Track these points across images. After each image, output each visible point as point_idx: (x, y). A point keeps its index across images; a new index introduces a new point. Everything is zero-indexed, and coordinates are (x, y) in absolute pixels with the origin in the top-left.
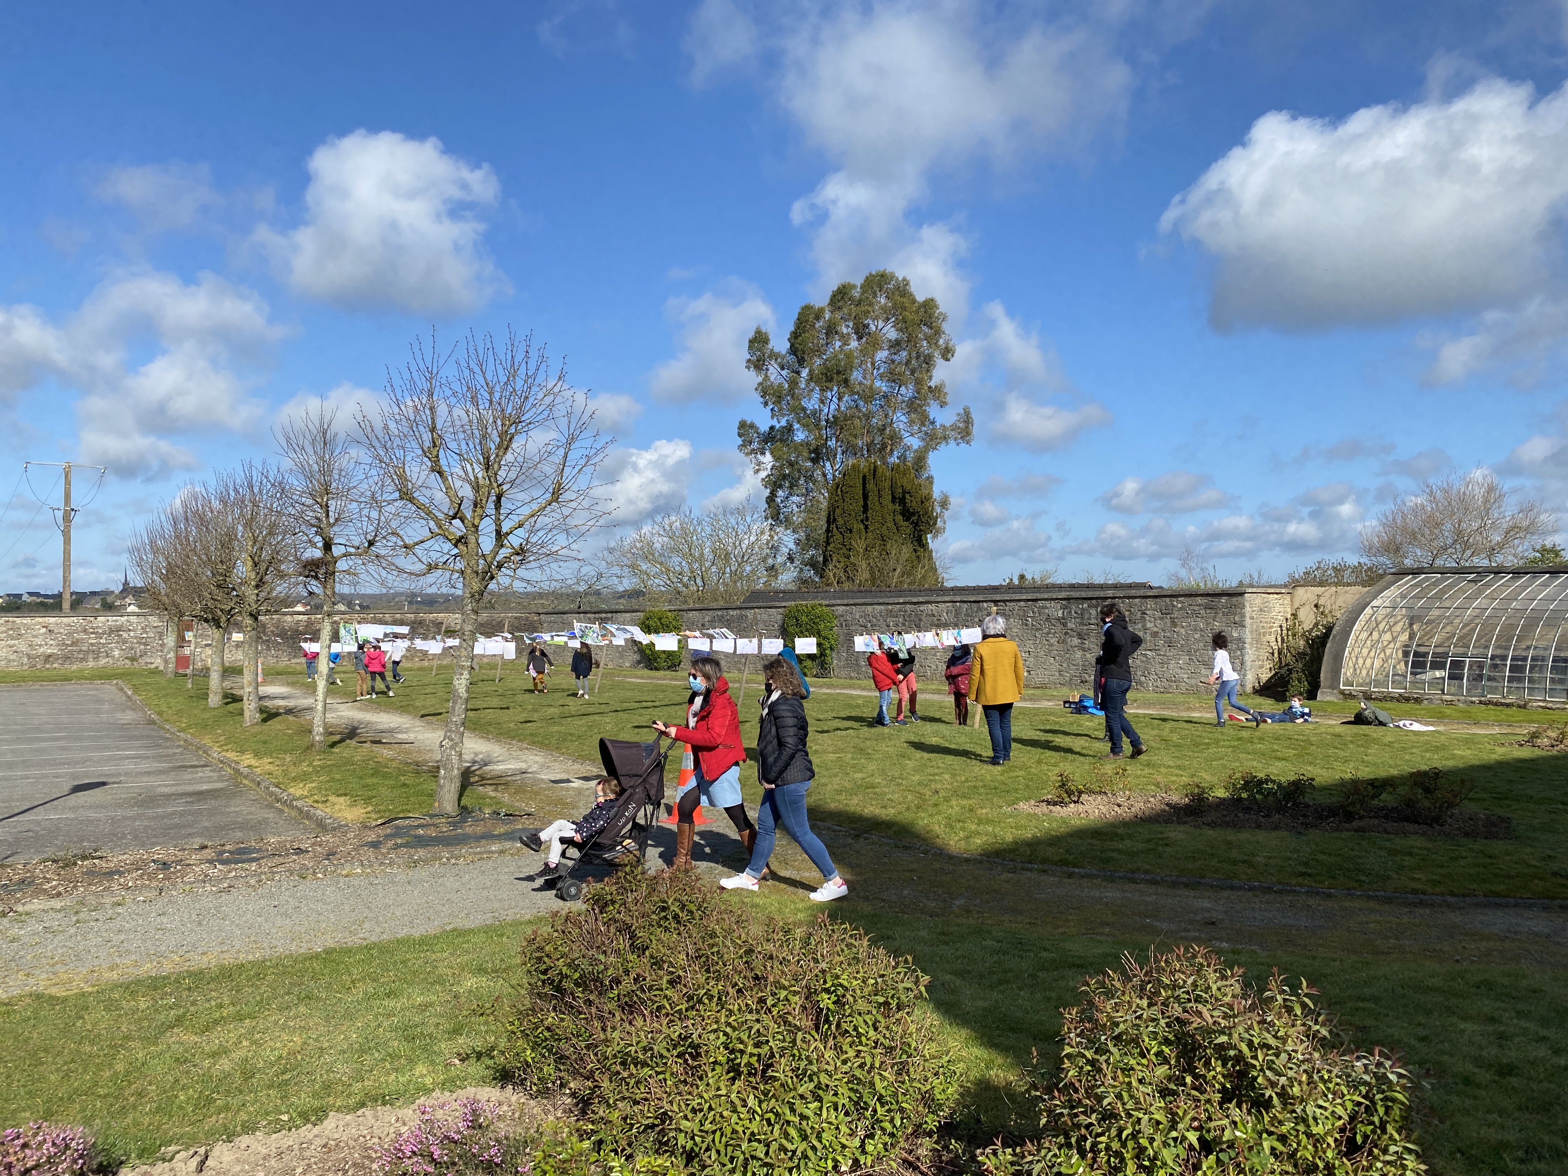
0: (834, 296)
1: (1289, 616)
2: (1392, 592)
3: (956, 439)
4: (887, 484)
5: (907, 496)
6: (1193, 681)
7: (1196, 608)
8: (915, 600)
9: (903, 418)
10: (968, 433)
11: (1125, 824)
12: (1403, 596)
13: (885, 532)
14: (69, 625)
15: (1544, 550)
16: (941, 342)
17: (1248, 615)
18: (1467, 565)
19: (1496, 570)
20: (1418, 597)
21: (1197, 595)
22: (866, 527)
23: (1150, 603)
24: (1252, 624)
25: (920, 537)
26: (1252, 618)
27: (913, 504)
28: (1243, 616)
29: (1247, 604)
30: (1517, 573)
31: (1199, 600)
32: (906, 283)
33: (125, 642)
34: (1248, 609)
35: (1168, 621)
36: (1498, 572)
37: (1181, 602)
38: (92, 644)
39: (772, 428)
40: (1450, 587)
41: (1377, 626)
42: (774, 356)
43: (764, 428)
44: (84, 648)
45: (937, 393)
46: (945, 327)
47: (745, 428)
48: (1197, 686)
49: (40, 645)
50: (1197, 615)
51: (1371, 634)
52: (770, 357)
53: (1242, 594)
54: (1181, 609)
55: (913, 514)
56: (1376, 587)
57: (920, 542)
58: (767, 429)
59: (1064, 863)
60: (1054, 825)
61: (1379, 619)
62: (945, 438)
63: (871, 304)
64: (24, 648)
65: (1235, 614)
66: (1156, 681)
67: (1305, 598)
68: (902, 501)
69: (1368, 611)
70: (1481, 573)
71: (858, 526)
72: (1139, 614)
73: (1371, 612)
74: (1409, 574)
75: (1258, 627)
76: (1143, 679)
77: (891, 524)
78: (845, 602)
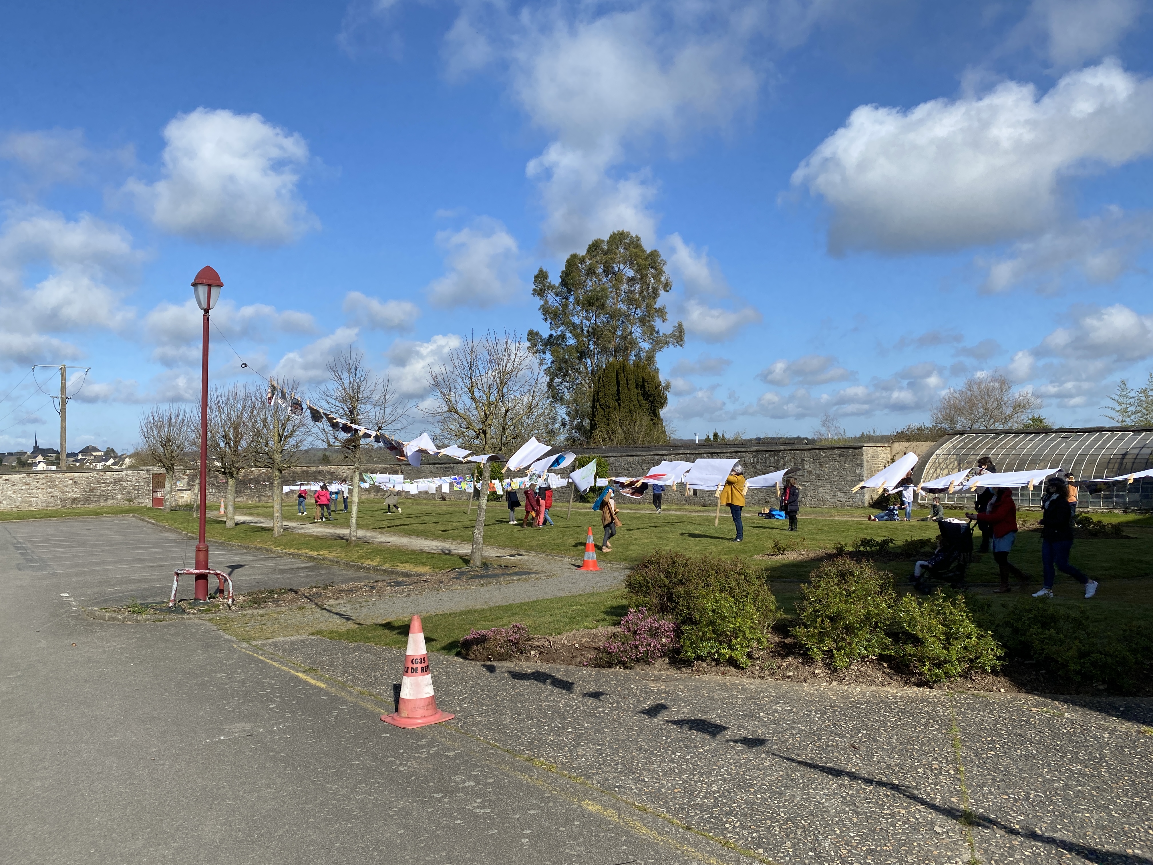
0: (590, 248)
1: (889, 460)
2: (948, 445)
3: (673, 343)
4: (633, 376)
5: (646, 384)
6: (833, 500)
7: (834, 456)
8: (660, 453)
9: (639, 330)
10: (681, 340)
11: (806, 562)
12: (954, 447)
13: (633, 408)
14: (88, 478)
15: (1033, 419)
16: (663, 279)
17: (865, 460)
18: (991, 428)
19: (1006, 431)
20: (962, 448)
21: (835, 448)
22: (619, 404)
23: (806, 454)
24: (867, 465)
25: (655, 410)
26: (867, 462)
27: (650, 389)
28: (862, 460)
29: (864, 454)
30: (1017, 433)
31: (836, 451)
32: (638, 239)
33: (124, 489)
34: (865, 456)
35: (818, 464)
36: (1006, 433)
37: (825, 453)
38: (103, 491)
39: (551, 336)
40: (981, 441)
41: (939, 465)
42: (551, 287)
43: (545, 335)
44: (97, 494)
45: (661, 313)
46: (665, 269)
47: (532, 335)
48: (836, 503)
49: (69, 492)
50: (835, 460)
51: (936, 470)
52: (548, 288)
53: (861, 447)
54: (825, 457)
55: (650, 395)
56: (939, 442)
57: (654, 413)
58: (547, 336)
59: (781, 577)
60: (773, 563)
61: (941, 461)
62: (667, 343)
63: (615, 253)
64: (59, 495)
65: (857, 459)
66: (810, 500)
67: (899, 449)
68: (643, 386)
69: (934, 456)
70: (998, 433)
71: (613, 403)
72: (800, 460)
73: (936, 457)
74: (958, 434)
75: (871, 467)
76: (803, 499)
77: (636, 403)
78: (615, 455)
